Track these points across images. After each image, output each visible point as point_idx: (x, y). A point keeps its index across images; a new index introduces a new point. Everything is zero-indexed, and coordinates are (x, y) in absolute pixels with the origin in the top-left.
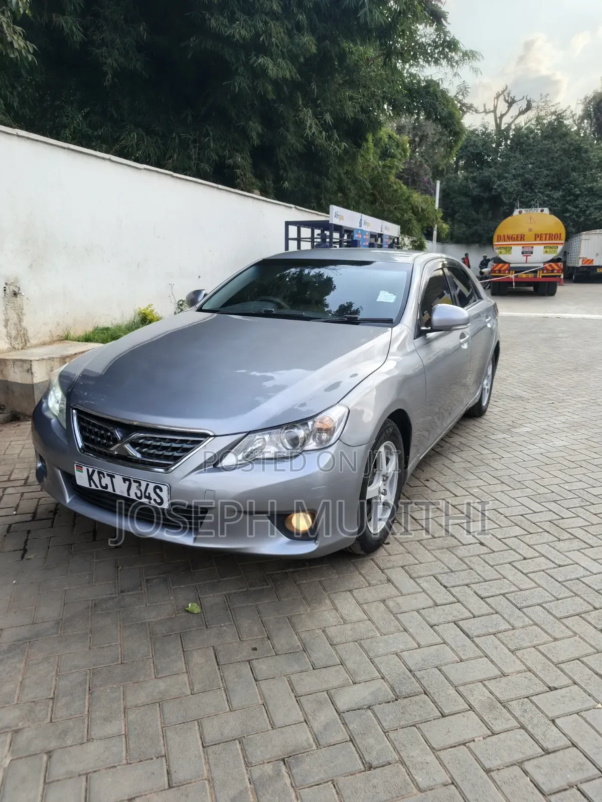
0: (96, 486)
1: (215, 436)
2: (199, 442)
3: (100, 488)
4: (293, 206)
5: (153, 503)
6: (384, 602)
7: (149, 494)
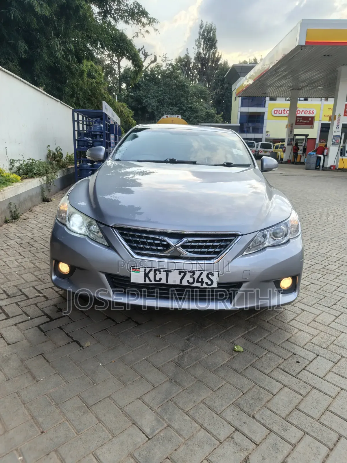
0: (150, 281)
1: (242, 235)
2: (231, 241)
3: (153, 282)
4: (59, 101)
5: (204, 285)
6: (315, 321)
7: (202, 279)
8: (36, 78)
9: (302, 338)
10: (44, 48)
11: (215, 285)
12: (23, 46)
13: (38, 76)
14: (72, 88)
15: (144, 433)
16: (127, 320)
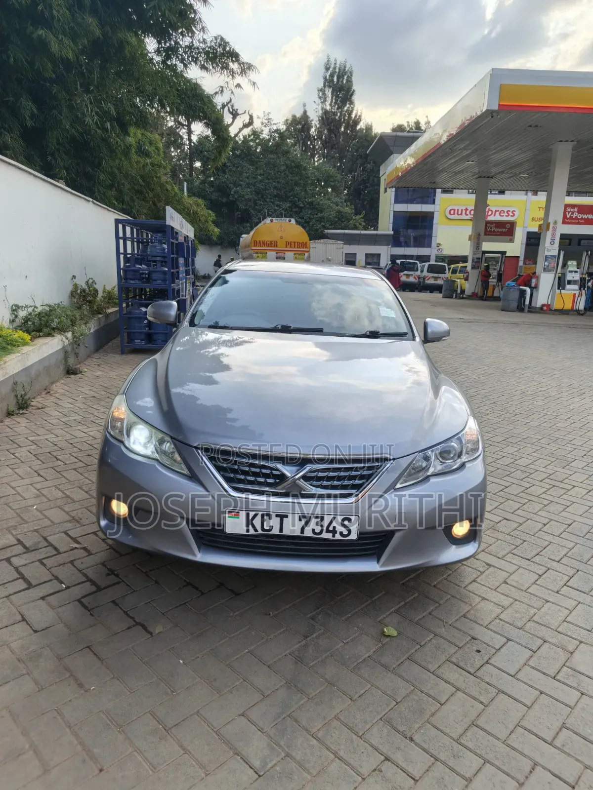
2: (376, 468)
4: (91, 200)
5: (338, 536)
6: (507, 583)
7: (334, 527)
8: (50, 158)
9: (487, 611)
10: (65, 110)
11: (354, 536)
12: (28, 107)
13: (52, 155)
14: (112, 174)
15: (251, 768)
16: (218, 587)
